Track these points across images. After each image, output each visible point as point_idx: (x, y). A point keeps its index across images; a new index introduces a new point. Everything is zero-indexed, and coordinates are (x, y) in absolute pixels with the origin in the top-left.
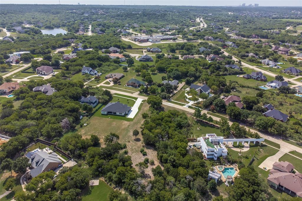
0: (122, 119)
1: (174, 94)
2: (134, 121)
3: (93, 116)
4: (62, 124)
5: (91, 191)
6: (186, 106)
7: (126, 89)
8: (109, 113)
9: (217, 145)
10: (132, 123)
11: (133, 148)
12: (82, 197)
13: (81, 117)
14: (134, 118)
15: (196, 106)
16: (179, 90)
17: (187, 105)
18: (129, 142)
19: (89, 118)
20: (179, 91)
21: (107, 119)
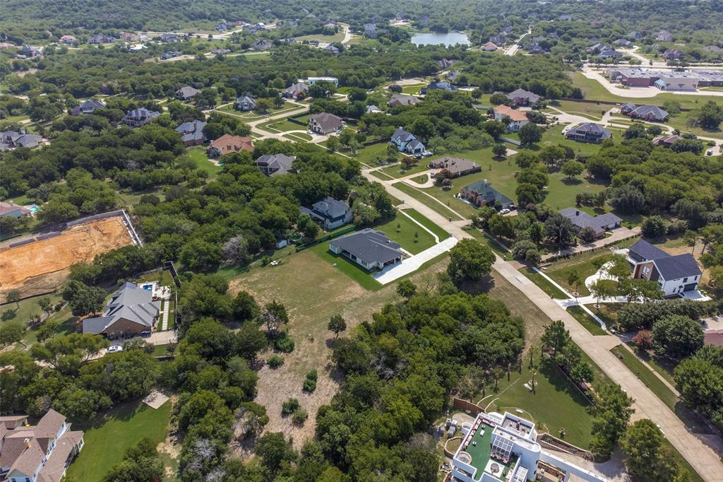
0: (356, 278)
1: (567, 256)
2: (379, 292)
3: (307, 250)
4: (227, 246)
5: (134, 414)
6: (566, 301)
7: (448, 205)
8: (344, 255)
9: (501, 461)
10: (370, 294)
11: (304, 359)
12: (111, 417)
13: (283, 243)
14: (387, 285)
15: (597, 315)
16: (598, 246)
17: (573, 299)
18: (312, 340)
19: (297, 251)
20: (593, 250)
21: (329, 265)
